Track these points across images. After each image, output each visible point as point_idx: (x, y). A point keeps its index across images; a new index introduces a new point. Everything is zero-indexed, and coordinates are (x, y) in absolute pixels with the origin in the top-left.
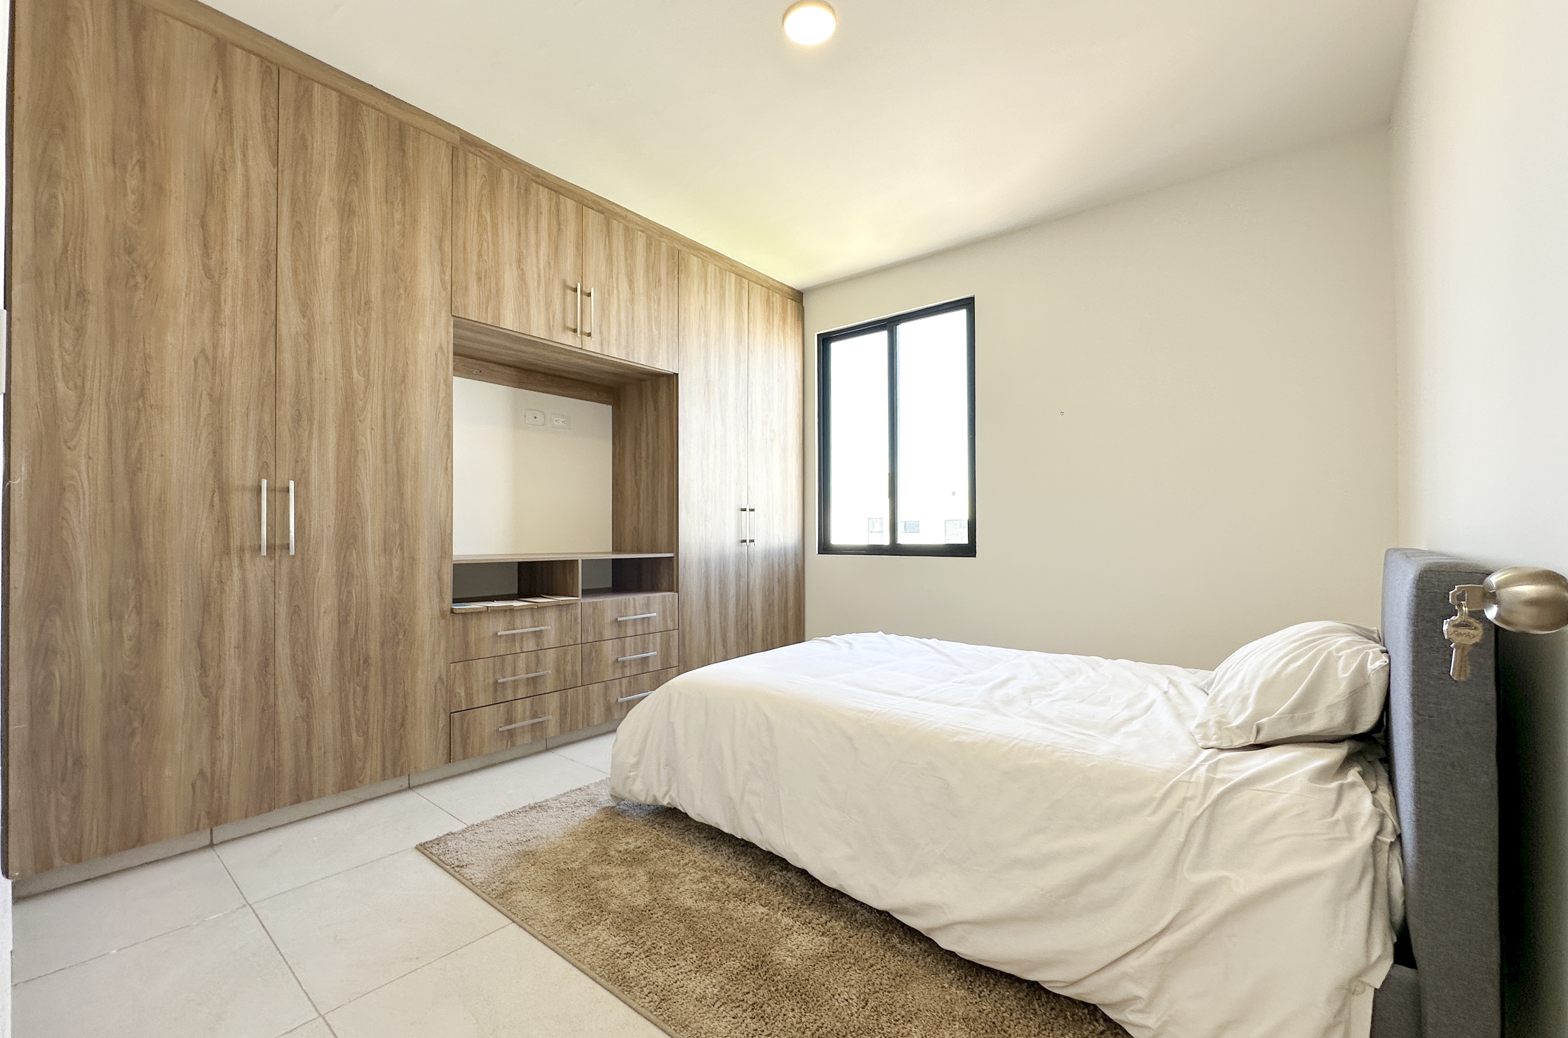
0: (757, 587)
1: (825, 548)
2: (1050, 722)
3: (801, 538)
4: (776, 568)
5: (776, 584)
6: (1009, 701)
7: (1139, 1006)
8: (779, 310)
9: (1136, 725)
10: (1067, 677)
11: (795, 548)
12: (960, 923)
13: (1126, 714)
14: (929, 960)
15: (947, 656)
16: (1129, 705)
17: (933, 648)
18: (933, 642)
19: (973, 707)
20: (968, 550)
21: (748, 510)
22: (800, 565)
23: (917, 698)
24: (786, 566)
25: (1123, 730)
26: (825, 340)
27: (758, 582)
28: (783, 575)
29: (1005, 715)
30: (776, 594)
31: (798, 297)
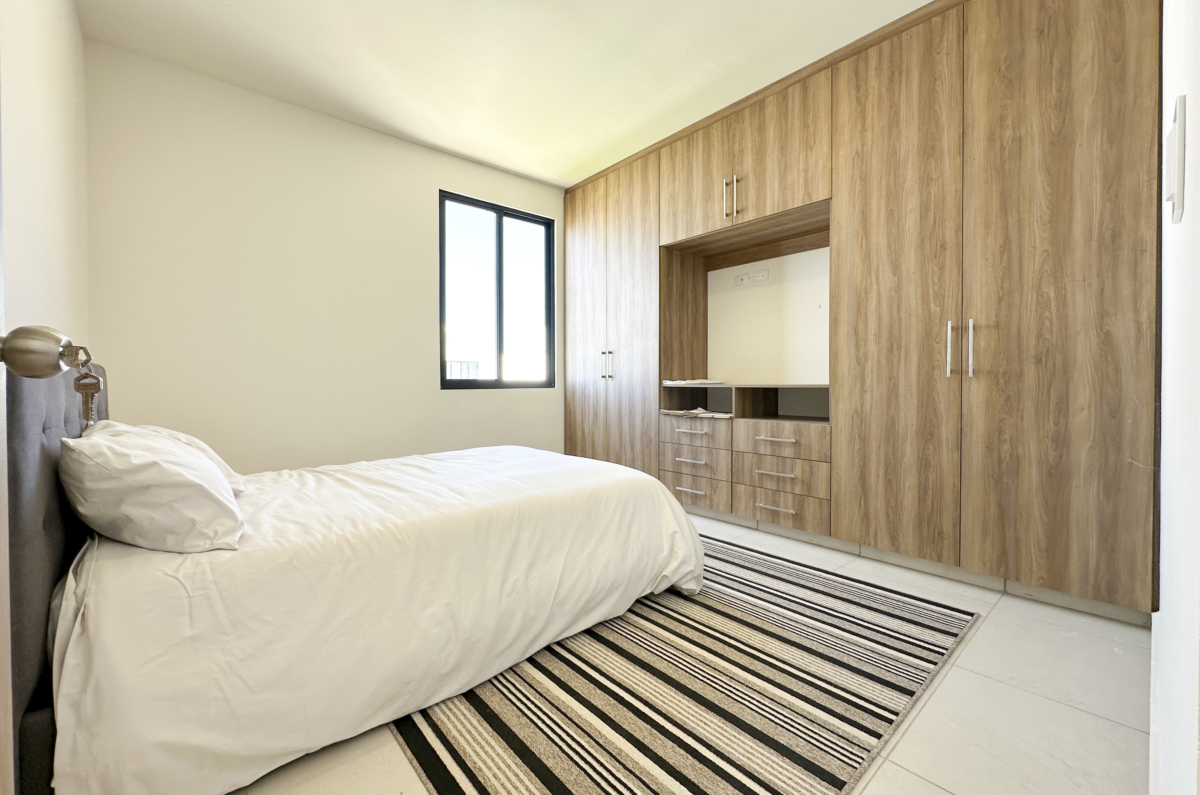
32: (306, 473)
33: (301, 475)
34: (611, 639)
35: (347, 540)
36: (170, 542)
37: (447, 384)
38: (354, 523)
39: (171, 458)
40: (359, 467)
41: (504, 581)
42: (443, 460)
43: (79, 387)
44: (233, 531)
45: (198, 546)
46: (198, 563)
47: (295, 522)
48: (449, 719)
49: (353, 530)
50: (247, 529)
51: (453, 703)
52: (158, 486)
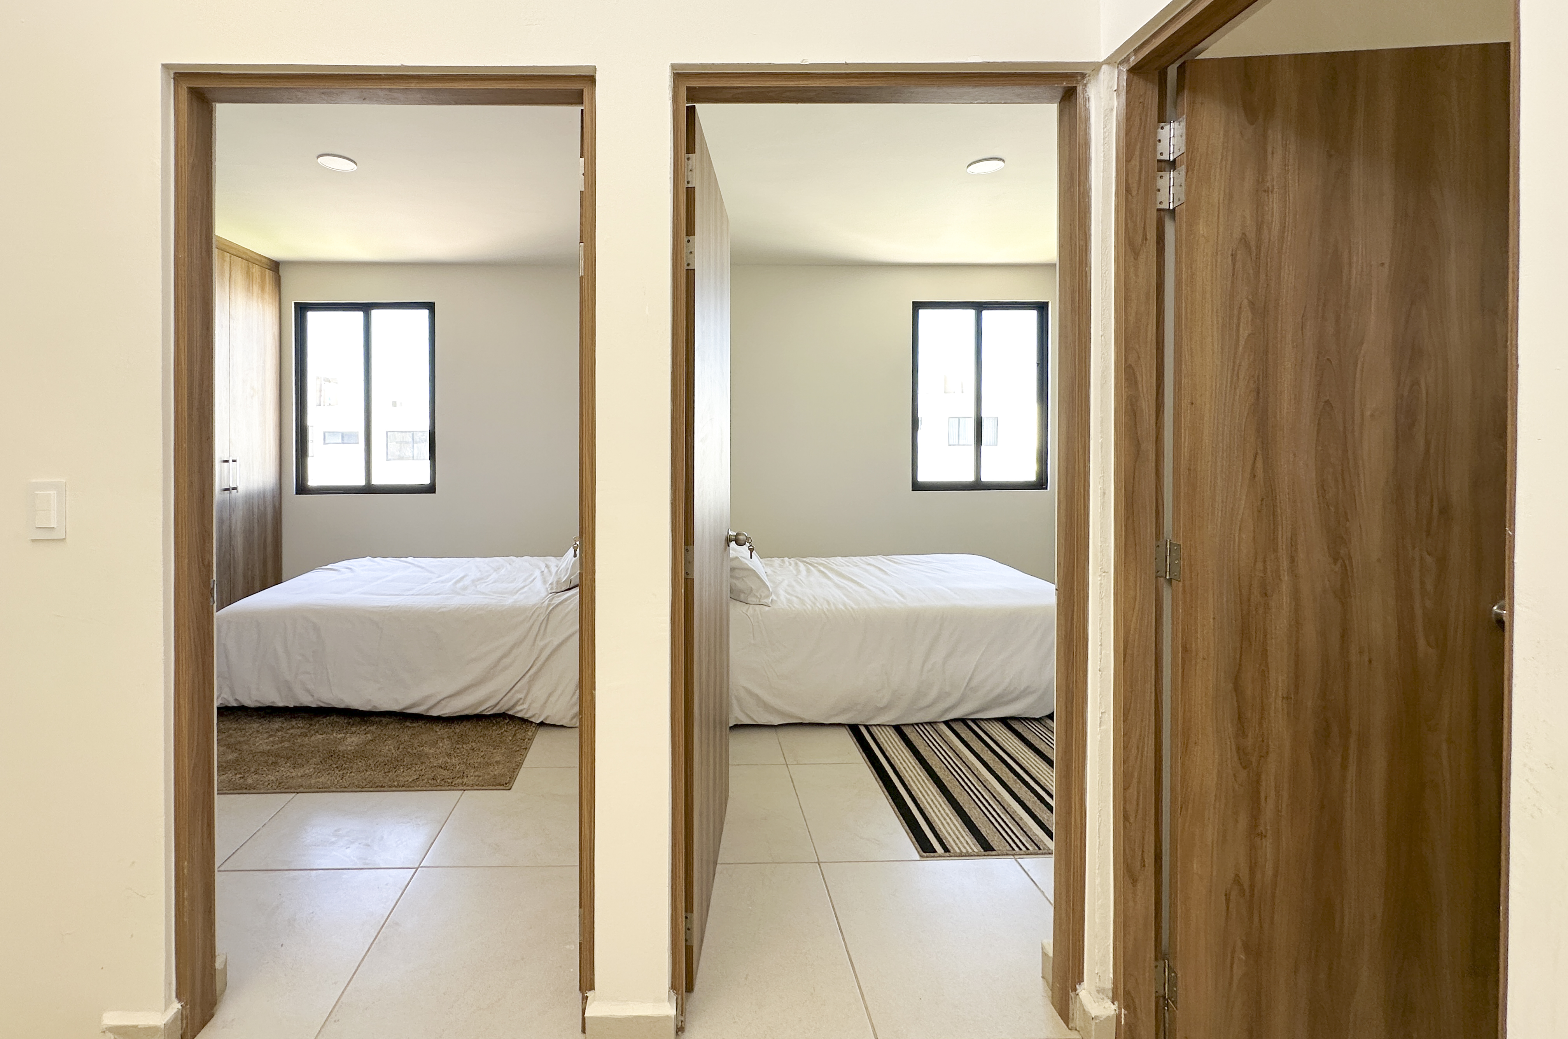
0: (238, 529)
1: (302, 488)
2: (486, 594)
3: (278, 481)
4: (256, 510)
5: (256, 525)
6: (465, 588)
7: (521, 701)
8: (259, 280)
9: (525, 589)
10: (495, 571)
11: (273, 490)
12: (443, 699)
13: (523, 585)
14: (427, 725)
15: (423, 568)
16: (525, 580)
17: (412, 564)
18: (410, 559)
19: (446, 594)
20: (431, 489)
21: (231, 461)
22: (277, 504)
23: (412, 595)
24: (265, 508)
25: (519, 592)
26: (302, 309)
27: (239, 524)
28: (263, 515)
29: (464, 595)
30: (256, 534)
31: (275, 266)
32: (799, 563)
33: (796, 564)
34: (1020, 730)
35: (824, 613)
36: (742, 597)
37: (917, 486)
38: (828, 602)
39: (743, 556)
40: (835, 562)
41: (924, 662)
42: (900, 563)
43: (749, 549)
44: (767, 596)
45: (754, 601)
46: (755, 610)
47: (797, 597)
48: (881, 734)
49: (827, 607)
50: (773, 597)
51: (885, 728)
52: (738, 569)
